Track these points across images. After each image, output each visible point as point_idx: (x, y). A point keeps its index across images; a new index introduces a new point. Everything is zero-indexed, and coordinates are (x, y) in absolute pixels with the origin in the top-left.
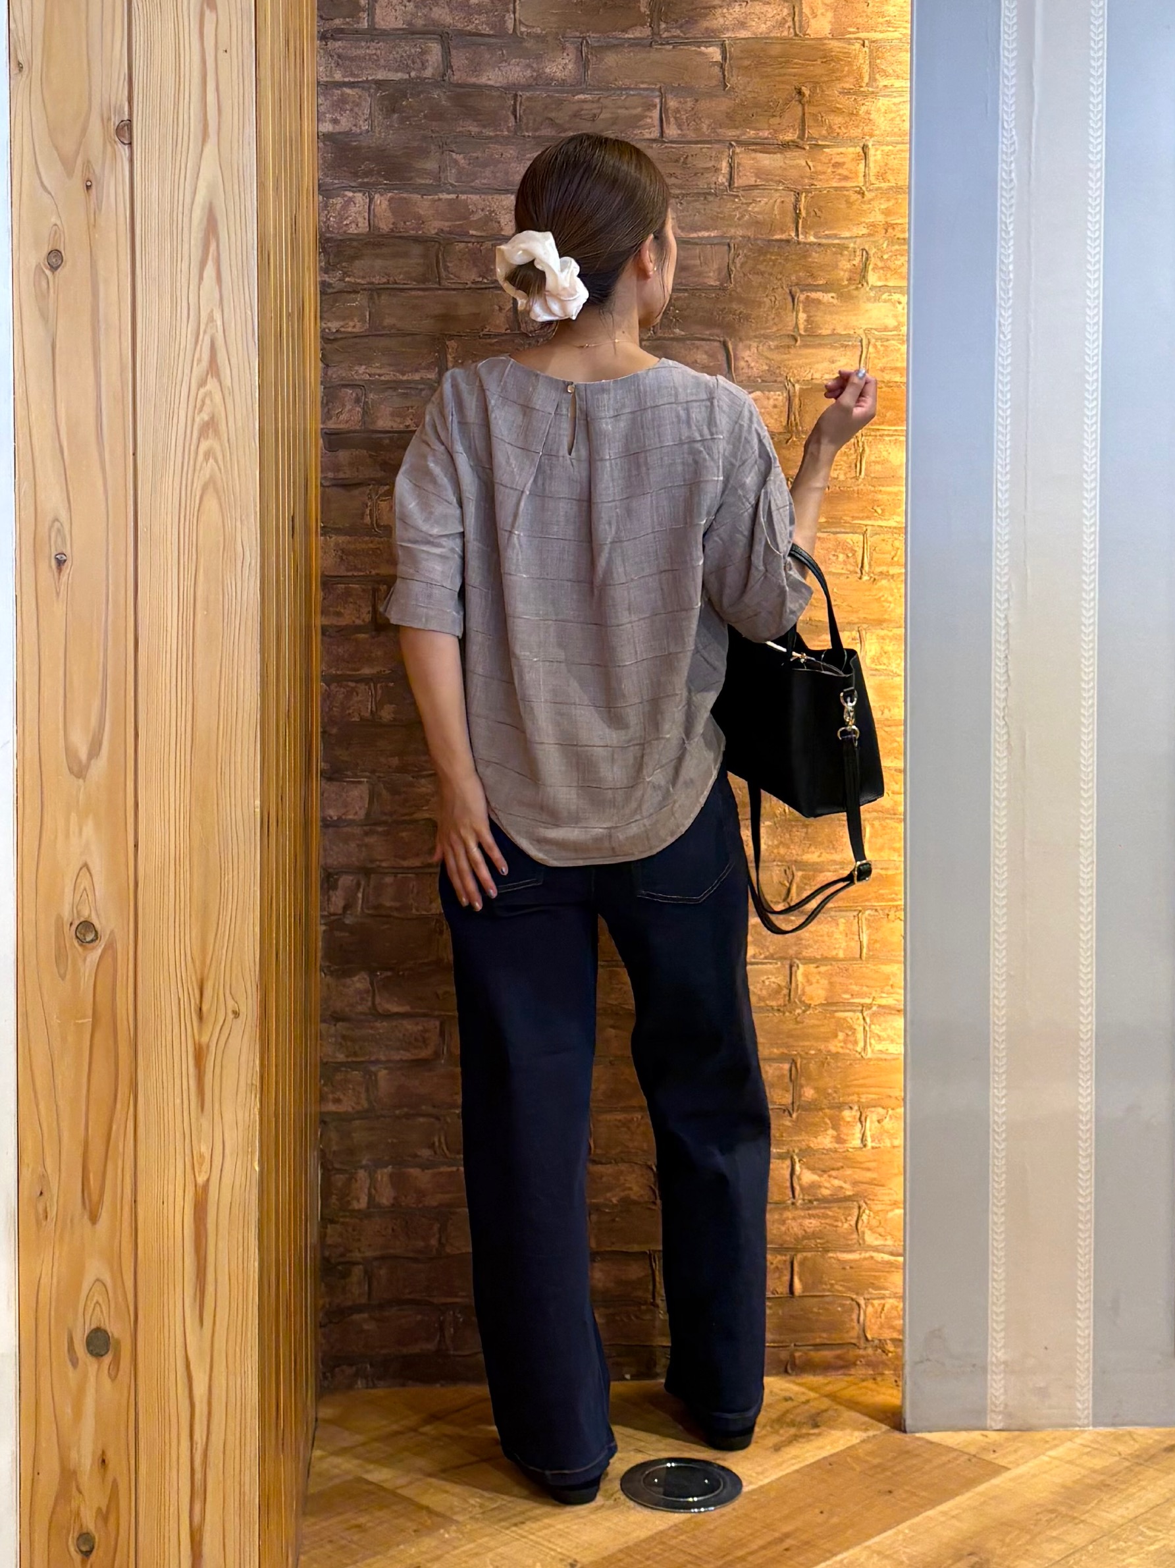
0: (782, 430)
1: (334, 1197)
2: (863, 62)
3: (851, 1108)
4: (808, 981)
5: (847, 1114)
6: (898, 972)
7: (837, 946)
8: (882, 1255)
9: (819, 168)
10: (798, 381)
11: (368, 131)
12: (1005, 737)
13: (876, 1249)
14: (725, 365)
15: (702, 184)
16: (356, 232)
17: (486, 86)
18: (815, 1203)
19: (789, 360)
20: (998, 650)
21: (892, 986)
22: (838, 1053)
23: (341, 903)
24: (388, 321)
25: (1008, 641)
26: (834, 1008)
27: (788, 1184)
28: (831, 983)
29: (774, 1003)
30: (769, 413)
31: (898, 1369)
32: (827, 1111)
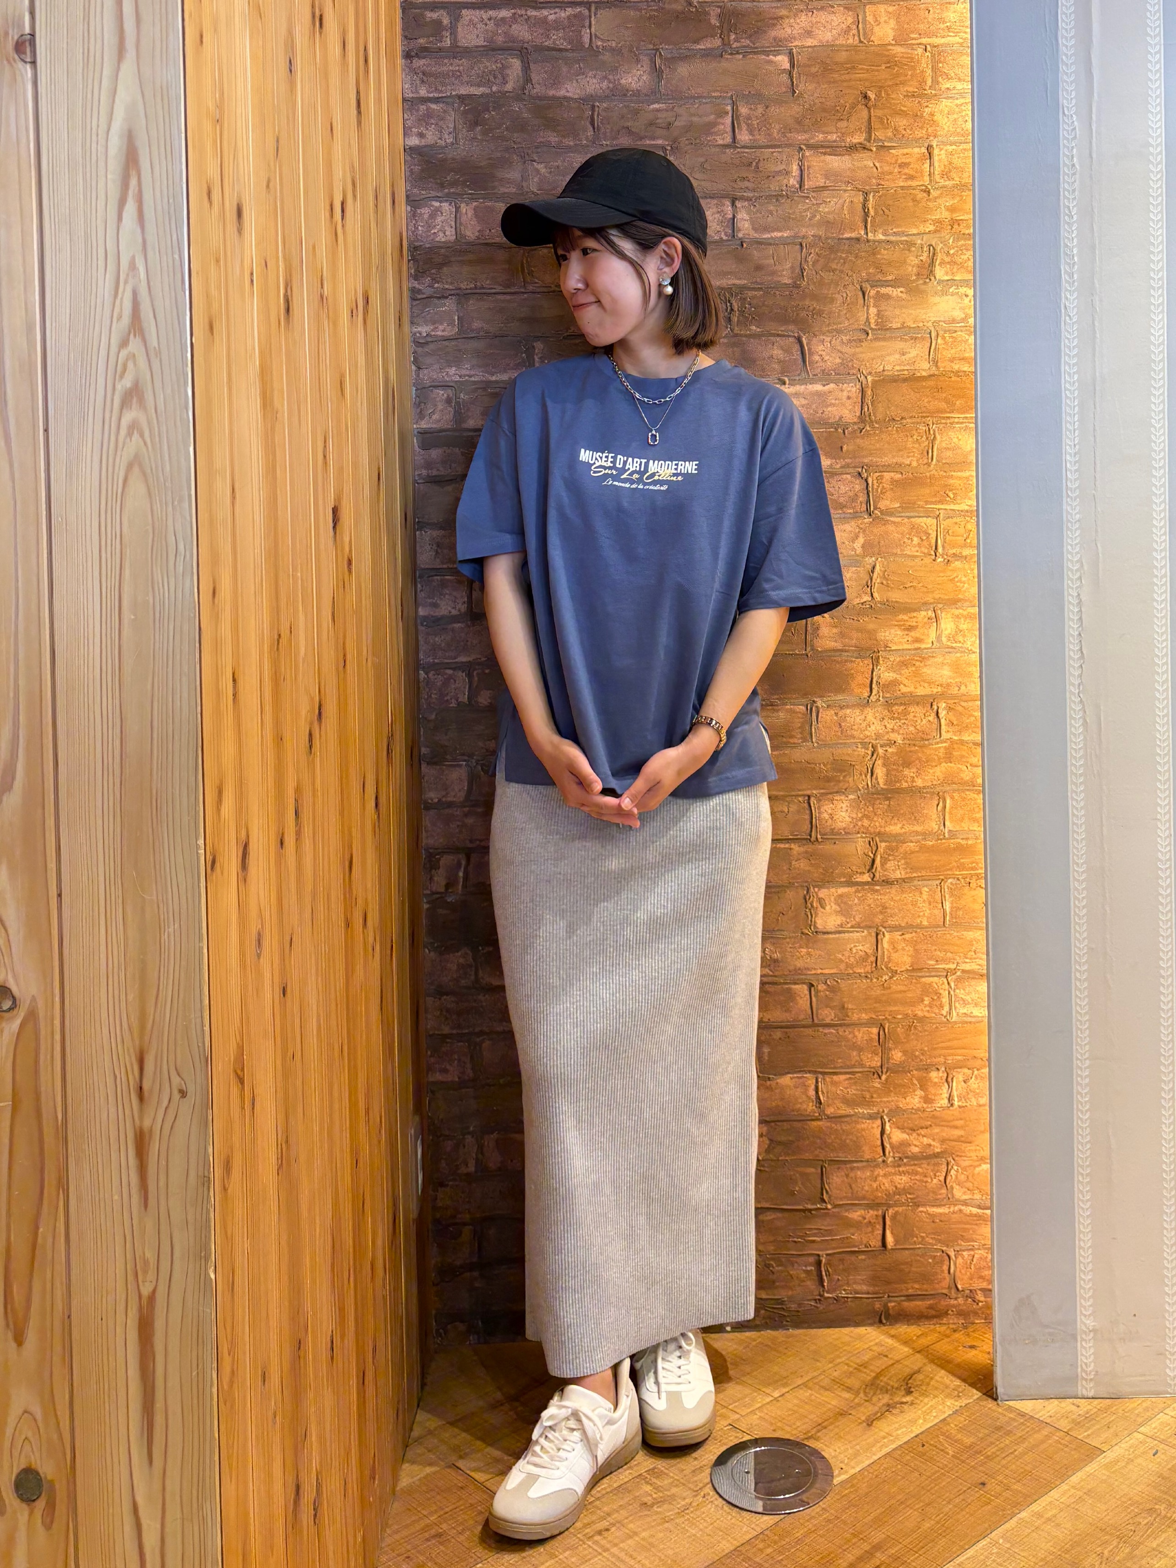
0: (855, 420)
1: (443, 1161)
2: (925, 65)
3: (938, 1069)
4: (894, 948)
5: (935, 1076)
6: (980, 938)
7: (921, 914)
8: (971, 1208)
9: (886, 168)
10: (870, 373)
11: (452, 144)
12: (1081, 714)
13: (965, 1203)
14: (800, 361)
15: (774, 187)
16: (443, 240)
17: (565, 97)
18: (905, 1160)
19: (862, 353)
20: (1072, 628)
21: (975, 952)
22: (924, 1016)
23: (443, 882)
24: (476, 325)
25: (1081, 619)
26: (920, 974)
27: (879, 1142)
28: (916, 951)
29: (862, 971)
30: (843, 405)
31: (989, 1320)
32: (915, 1072)
